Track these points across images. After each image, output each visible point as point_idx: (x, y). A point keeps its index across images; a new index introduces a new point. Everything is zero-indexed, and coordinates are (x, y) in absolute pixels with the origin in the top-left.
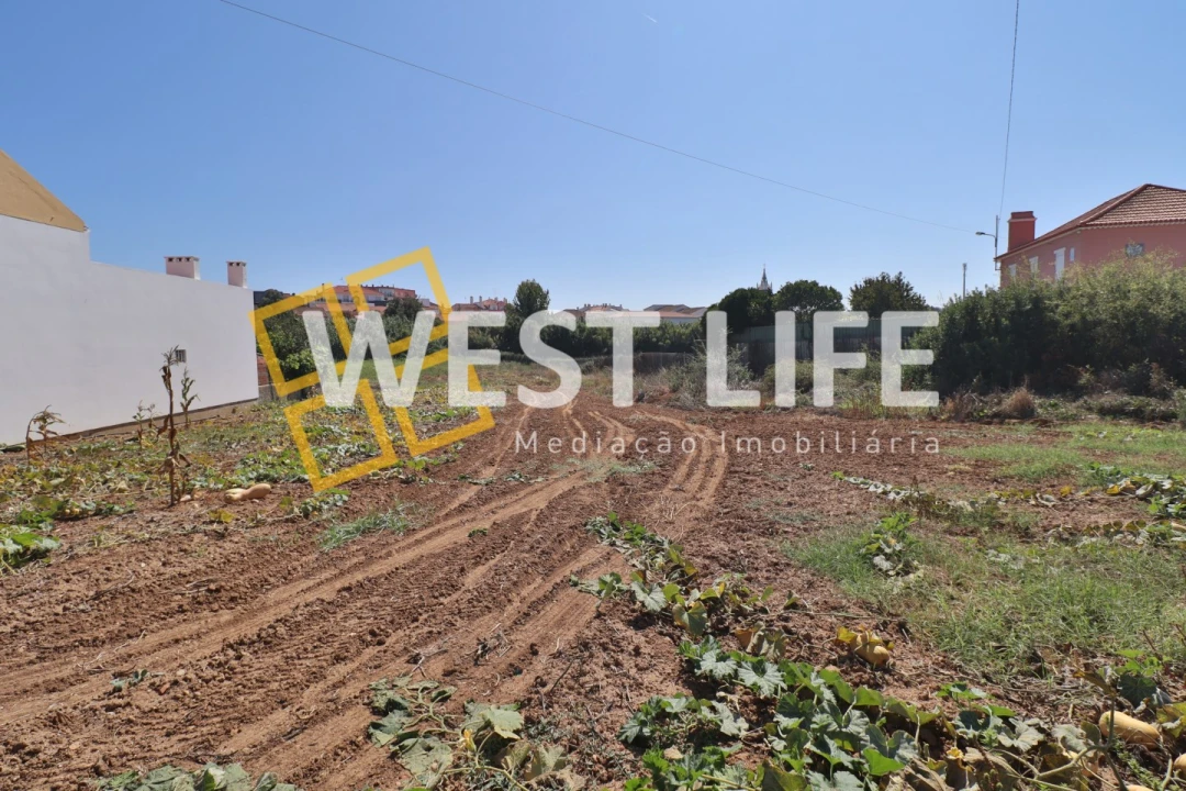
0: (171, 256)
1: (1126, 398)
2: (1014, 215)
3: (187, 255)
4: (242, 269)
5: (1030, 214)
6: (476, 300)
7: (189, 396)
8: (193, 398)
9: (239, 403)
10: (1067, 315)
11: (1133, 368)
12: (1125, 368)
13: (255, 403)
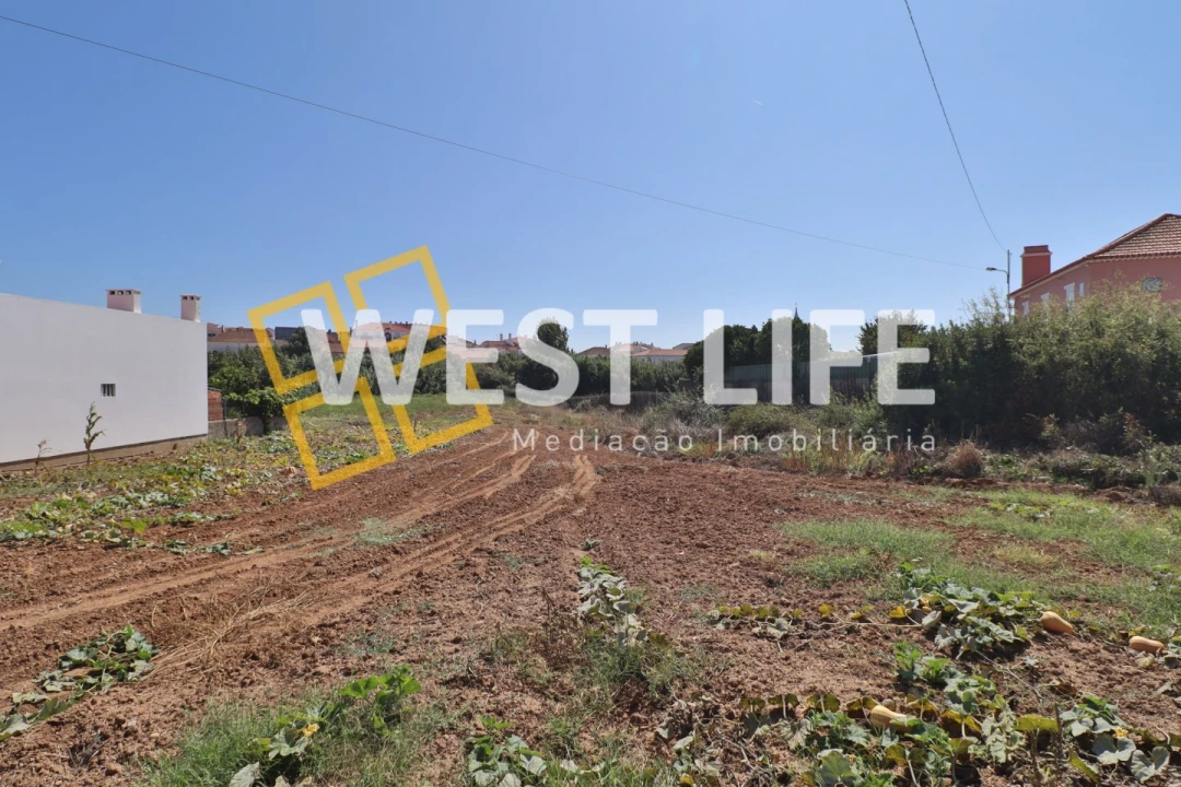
0: (112, 289)
1: (1085, 457)
2: (1028, 249)
3: (129, 289)
4: (195, 304)
5: (1044, 248)
6: (506, 337)
7: (92, 432)
8: (96, 435)
9: (182, 438)
10: (1034, 355)
11: (1103, 419)
12: (1096, 419)
13: (203, 439)
